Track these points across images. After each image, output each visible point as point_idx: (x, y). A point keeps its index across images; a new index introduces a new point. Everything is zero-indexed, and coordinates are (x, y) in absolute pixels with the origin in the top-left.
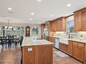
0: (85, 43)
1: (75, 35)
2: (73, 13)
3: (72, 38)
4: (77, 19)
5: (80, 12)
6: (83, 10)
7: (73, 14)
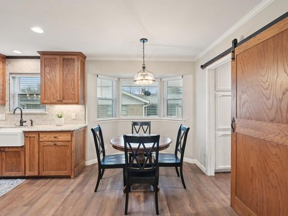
0: (73, 131)
1: (42, 114)
2: (39, 52)
3: (32, 125)
4: (49, 73)
5: (58, 57)
6: (66, 57)
7: (39, 55)
